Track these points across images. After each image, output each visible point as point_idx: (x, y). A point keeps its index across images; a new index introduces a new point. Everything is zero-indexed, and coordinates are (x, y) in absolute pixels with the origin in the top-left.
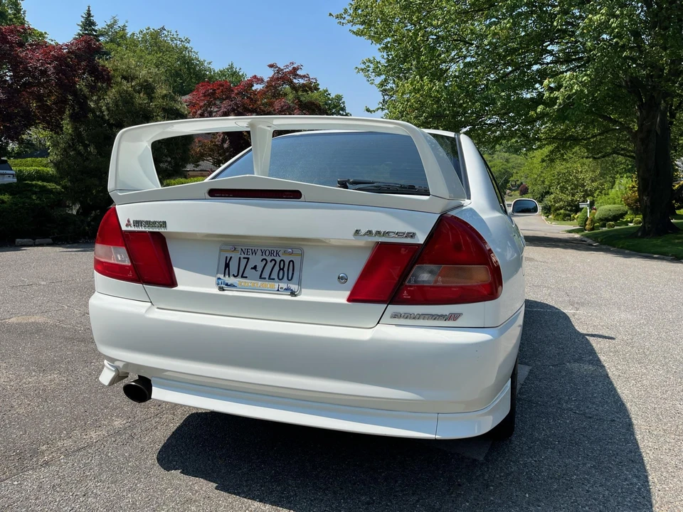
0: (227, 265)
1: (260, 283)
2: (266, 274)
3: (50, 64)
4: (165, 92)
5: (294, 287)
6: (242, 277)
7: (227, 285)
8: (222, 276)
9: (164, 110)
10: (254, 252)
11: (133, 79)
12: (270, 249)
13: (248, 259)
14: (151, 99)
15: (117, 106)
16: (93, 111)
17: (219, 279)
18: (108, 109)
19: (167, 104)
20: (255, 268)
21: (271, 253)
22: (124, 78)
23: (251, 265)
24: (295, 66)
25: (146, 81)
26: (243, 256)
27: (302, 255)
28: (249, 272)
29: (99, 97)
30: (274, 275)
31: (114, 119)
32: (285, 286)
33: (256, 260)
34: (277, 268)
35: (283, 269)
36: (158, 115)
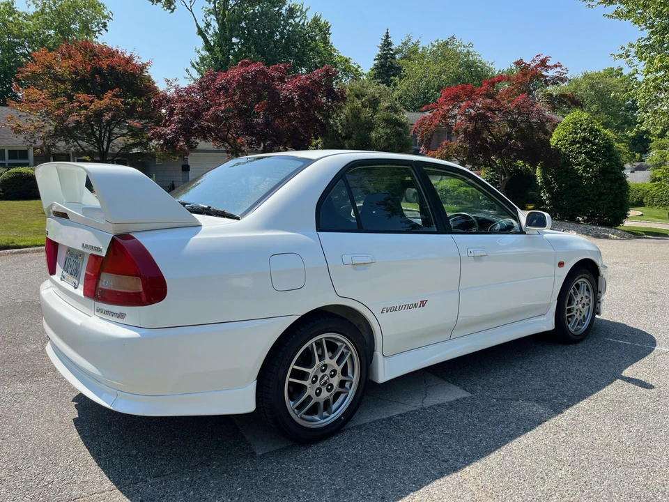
0: (65, 263)
1: (70, 277)
2: (72, 271)
3: (296, 92)
4: (387, 105)
7: (63, 276)
8: (63, 271)
9: (385, 120)
10: (72, 256)
11: (363, 96)
14: (375, 111)
15: (347, 121)
16: (331, 126)
18: (341, 124)
19: (387, 115)
20: (71, 266)
22: (357, 96)
24: (541, 58)
25: (374, 97)
27: (83, 259)
28: (69, 269)
29: (338, 114)
30: (74, 273)
31: (346, 133)
34: (75, 268)
36: (379, 126)
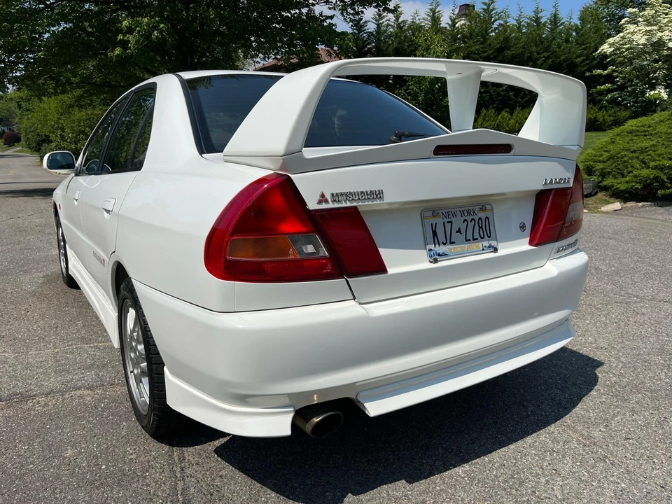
0: (435, 234)
1: (466, 246)
2: (469, 236)
5: (494, 243)
6: (451, 243)
7: (439, 255)
8: (432, 247)
10: (454, 214)
12: (467, 209)
13: (451, 222)
17: (430, 250)
20: (459, 231)
21: (469, 213)
23: (455, 229)
26: (446, 220)
27: (492, 210)
28: (455, 236)
30: (476, 236)
32: (487, 245)
33: (458, 222)
34: (477, 228)
35: (481, 227)
